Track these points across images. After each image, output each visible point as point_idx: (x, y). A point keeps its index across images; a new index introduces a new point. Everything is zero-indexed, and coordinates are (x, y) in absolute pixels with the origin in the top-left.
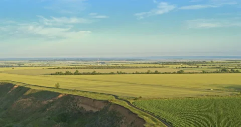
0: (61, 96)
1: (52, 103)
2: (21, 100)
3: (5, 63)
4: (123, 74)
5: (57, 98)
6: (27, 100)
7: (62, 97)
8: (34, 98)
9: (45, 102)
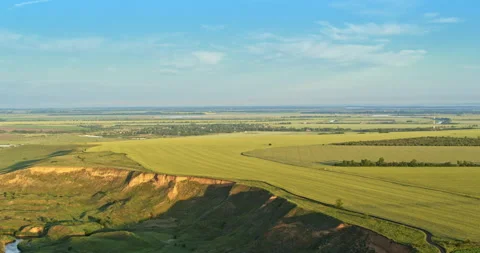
0: (341, 226)
1: (328, 236)
2: (281, 225)
3: (258, 119)
4: (468, 165)
5: (335, 230)
6: (290, 226)
7: (343, 229)
8: (300, 223)
9: (317, 234)
